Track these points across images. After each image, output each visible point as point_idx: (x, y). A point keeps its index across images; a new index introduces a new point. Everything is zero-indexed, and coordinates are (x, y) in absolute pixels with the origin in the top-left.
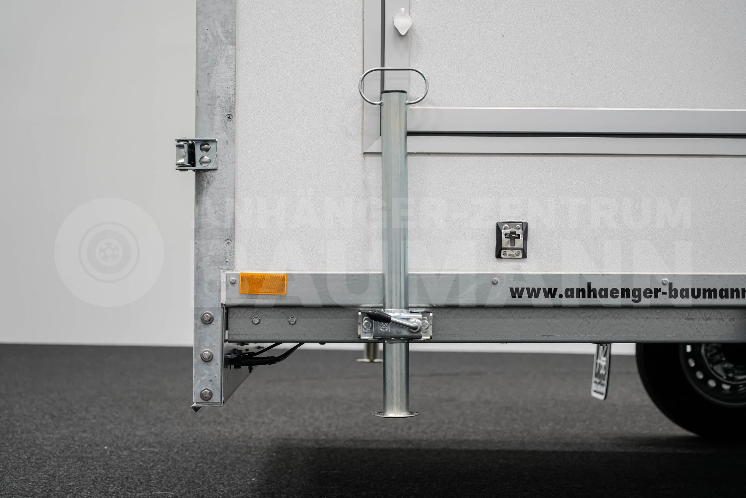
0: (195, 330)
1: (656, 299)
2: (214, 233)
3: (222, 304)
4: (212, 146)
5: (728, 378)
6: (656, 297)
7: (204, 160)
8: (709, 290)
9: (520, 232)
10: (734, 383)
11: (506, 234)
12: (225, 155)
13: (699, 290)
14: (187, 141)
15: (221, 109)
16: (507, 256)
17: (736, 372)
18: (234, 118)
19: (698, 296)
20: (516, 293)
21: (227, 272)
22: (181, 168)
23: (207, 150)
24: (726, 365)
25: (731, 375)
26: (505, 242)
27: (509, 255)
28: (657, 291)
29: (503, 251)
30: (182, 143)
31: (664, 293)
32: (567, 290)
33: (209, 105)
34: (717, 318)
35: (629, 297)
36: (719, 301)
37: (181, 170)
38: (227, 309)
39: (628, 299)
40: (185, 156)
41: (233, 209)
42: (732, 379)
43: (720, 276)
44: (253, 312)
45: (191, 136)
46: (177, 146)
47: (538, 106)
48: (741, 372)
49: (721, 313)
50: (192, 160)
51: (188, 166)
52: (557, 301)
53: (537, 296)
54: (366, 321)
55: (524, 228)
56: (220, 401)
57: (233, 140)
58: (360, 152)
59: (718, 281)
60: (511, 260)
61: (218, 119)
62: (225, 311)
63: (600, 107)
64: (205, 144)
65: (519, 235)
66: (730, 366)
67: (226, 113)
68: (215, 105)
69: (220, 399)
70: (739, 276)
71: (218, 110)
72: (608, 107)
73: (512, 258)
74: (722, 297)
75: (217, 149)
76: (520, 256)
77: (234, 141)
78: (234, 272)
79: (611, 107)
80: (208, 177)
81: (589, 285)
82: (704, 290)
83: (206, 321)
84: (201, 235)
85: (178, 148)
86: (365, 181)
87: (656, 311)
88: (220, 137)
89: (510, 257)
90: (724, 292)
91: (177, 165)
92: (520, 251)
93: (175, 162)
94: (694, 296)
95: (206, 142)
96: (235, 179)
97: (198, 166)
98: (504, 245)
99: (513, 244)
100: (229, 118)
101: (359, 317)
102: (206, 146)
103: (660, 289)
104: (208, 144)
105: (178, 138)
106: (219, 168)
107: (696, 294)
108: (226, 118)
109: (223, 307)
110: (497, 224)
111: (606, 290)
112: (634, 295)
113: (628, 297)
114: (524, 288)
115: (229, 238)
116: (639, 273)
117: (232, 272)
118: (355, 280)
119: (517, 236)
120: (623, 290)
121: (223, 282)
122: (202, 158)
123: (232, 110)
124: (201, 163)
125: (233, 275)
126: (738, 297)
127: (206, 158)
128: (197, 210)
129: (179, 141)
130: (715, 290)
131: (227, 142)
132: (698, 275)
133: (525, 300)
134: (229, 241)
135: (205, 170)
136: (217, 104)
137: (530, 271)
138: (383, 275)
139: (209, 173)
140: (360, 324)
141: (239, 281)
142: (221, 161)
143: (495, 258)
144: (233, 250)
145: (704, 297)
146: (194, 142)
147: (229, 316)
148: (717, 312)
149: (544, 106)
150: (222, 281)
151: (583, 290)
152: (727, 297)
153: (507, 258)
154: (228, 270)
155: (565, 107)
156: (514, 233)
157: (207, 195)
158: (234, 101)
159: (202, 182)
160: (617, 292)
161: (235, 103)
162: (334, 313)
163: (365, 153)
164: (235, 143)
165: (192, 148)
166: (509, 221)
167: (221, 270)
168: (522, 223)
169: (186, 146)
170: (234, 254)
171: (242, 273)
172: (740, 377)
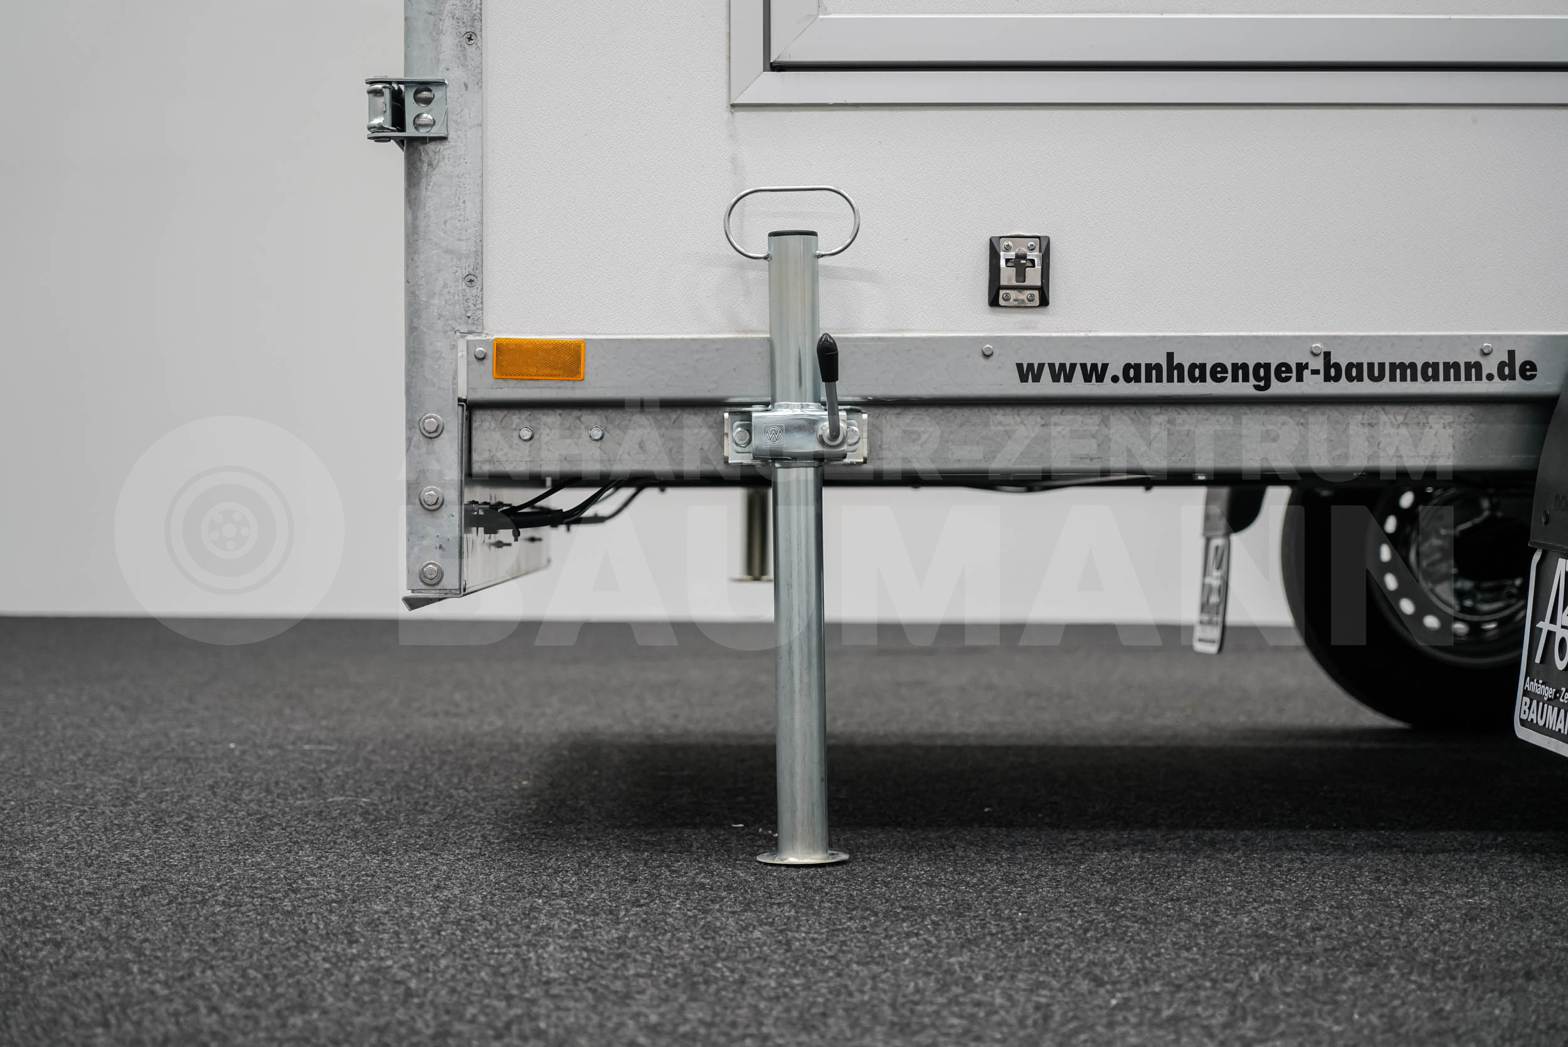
0: (407, 450)
1: (1299, 383)
2: (443, 261)
3: (460, 400)
4: (438, 93)
5: (1464, 609)
6: (1300, 378)
7: (421, 121)
8: (1402, 366)
9: (1035, 255)
10: (1476, 618)
11: (1007, 261)
12: (462, 110)
13: (1382, 366)
14: (390, 83)
15: (454, 22)
16: (1011, 302)
17: (1479, 596)
18: (479, 37)
19: (1381, 378)
20: (1028, 373)
21: (470, 337)
22: (378, 136)
23: (428, 101)
24: (1459, 585)
25: (1468, 603)
26: (1008, 275)
27: (1015, 300)
28: (1301, 367)
29: (1002, 292)
30: (379, 86)
31: (1315, 372)
32: (1127, 367)
33: (430, 14)
34: (1418, 423)
35: (1248, 381)
36: (1420, 387)
37: (378, 139)
38: (471, 408)
39: (1246, 384)
40: (385, 112)
41: (479, 215)
42: (1472, 611)
43: (1422, 338)
44: (519, 418)
45: (397, 72)
46: (369, 92)
47: (1068, 12)
48: (1488, 596)
49: (1424, 413)
50: (398, 119)
51: (392, 131)
52: (1106, 389)
53: (1069, 378)
54: (739, 429)
55: (1044, 247)
56: (457, 587)
57: (477, 80)
58: (724, 104)
59: (1419, 348)
60: (1018, 310)
61: (449, 41)
62: (465, 413)
63: (1190, 12)
64: (424, 88)
65: (1033, 261)
66: (1467, 585)
67: (463, 30)
68: (441, 14)
69: (458, 583)
70: (1459, 337)
71: (448, 24)
72: (1204, 12)
73: (1020, 307)
74: (1426, 378)
75: (449, 99)
76: (1037, 302)
77: (479, 83)
78: (483, 337)
79: (1210, 14)
80: (431, 154)
81: (1170, 356)
82: (1393, 366)
83: (429, 433)
84: (417, 267)
85: (371, 95)
86: (733, 159)
87: (1300, 410)
88: (453, 76)
89: (1016, 303)
90: (1430, 370)
91: (369, 128)
92: (1036, 293)
93: (366, 124)
94: (1372, 377)
95: (425, 85)
96: (482, 158)
97: (410, 131)
98: (1004, 282)
99: (1022, 279)
100: (470, 39)
101: (726, 422)
102: (425, 94)
103: (1307, 364)
104: (430, 91)
105: (372, 77)
106: (452, 136)
107: (1376, 374)
108: (465, 39)
109: (463, 406)
110: (991, 240)
111: (1202, 367)
112: (1257, 377)
113: (1246, 379)
114: (1043, 364)
115: (472, 273)
116: (1267, 334)
117: (478, 338)
118: (717, 350)
119: (1029, 264)
120: (1235, 366)
121: (462, 356)
122: (418, 116)
123: (476, 23)
124: (417, 126)
125: (481, 342)
126: (1457, 378)
127: (427, 117)
128: (410, 217)
129: (372, 83)
130: (1413, 366)
131: (466, 86)
132: (1379, 336)
133: (1046, 387)
134: (472, 278)
135: (424, 140)
136: (446, 12)
137: (1055, 332)
138: (770, 341)
139: (431, 147)
140: (727, 434)
141: (491, 354)
142: (456, 122)
143: (988, 307)
144: (479, 294)
145: (1393, 378)
146: (402, 87)
147: (475, 425)
148: (1418, 411)
149: (1081, 12)
150: (460, 354)
151: (1158, 367)
152: (1435, 378)
153: (1011, 307)
154: (470, 333)
155: (1121, 12)
156: (1024, 257)
157: (429, 188)
158: (479, 6)
159: (419, 164)
160: (1224, 369)
161: (481, 10)
162: (677, 418)
163: (733, 106)
164: (481, 87)
165: (398, 100)
166: (1014, 234)
167: (458, 334)
168: (1039, 237)
169: (387, 92)
170: (482, 303)
171: (496, 339)
172: (1486, 607)
